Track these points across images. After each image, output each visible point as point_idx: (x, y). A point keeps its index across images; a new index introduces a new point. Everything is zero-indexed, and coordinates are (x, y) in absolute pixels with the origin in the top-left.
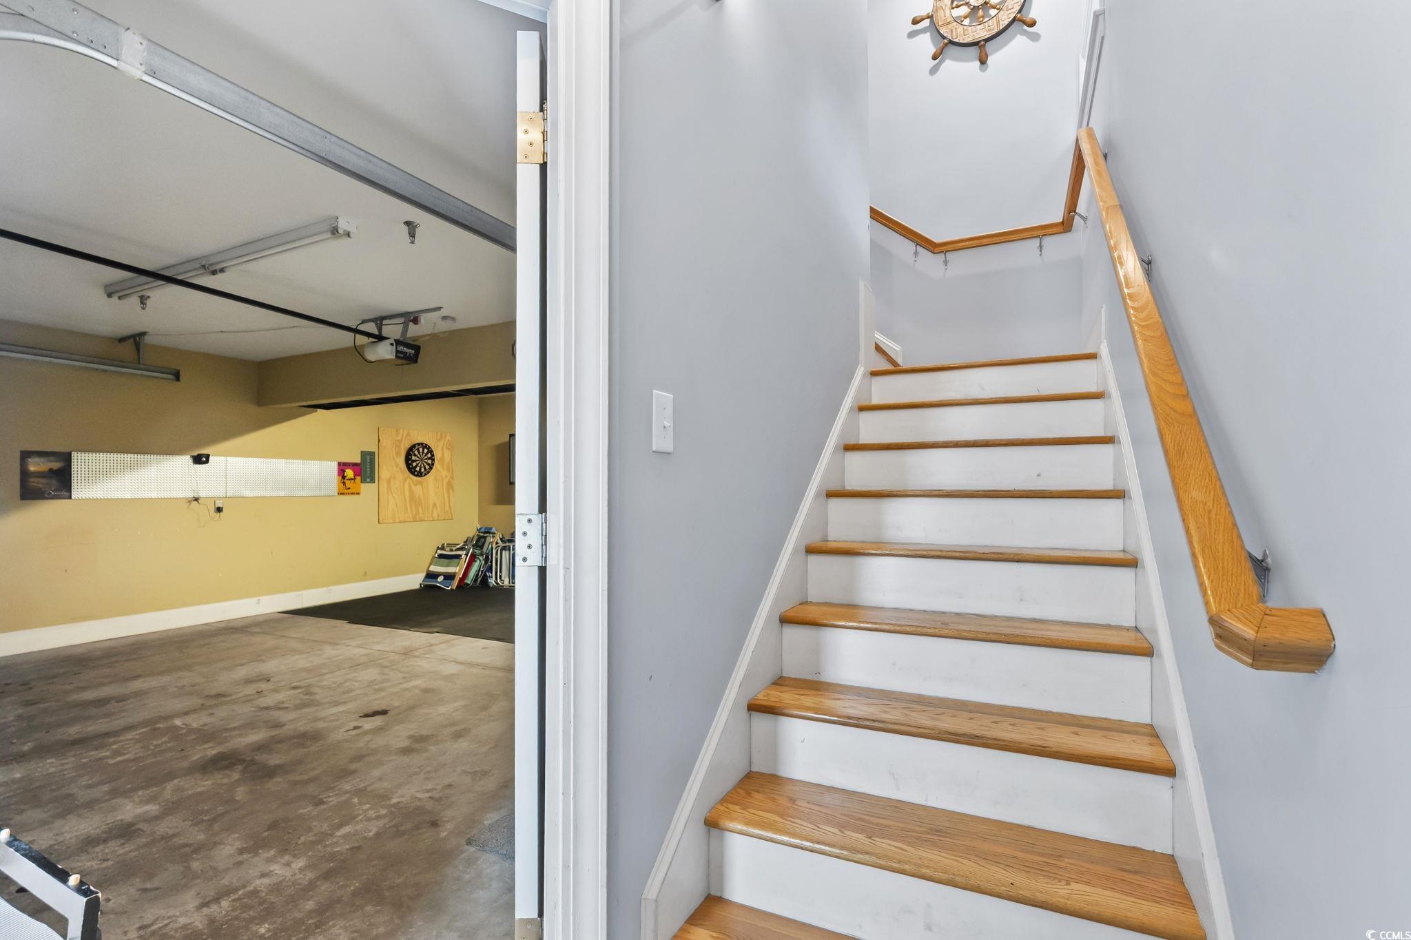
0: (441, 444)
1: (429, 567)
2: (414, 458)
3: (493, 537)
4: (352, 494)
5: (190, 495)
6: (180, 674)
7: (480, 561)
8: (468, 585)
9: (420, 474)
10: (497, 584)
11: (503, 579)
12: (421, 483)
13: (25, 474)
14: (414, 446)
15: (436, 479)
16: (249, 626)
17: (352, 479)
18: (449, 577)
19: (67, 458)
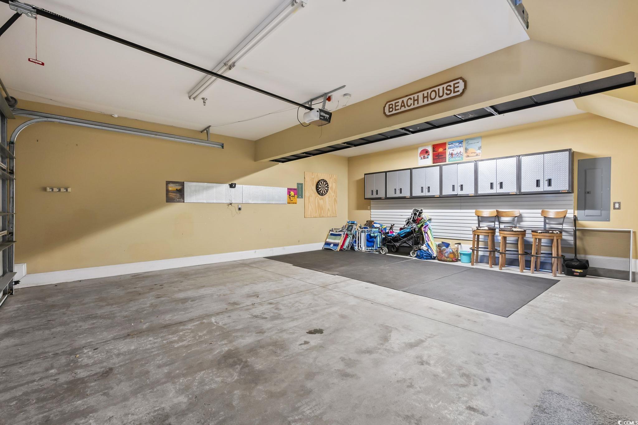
0: (331, 180)
1: (326, 239)
2: (320, 186)
3: (356, 226)
4: (293, 203)
5: (229, 202)
6: (221, 287)
7: (350, 238)
8: (345, 249)
9: (322, 195)
10: (359, 249)
11: (362, 247)
12: (323, 199)
13: (168, 191)
14: (320, 181)
15: (329, 197)
16: (251, 263)
17: (294, 196)
18: (336, 245)
19: (182, 184)
